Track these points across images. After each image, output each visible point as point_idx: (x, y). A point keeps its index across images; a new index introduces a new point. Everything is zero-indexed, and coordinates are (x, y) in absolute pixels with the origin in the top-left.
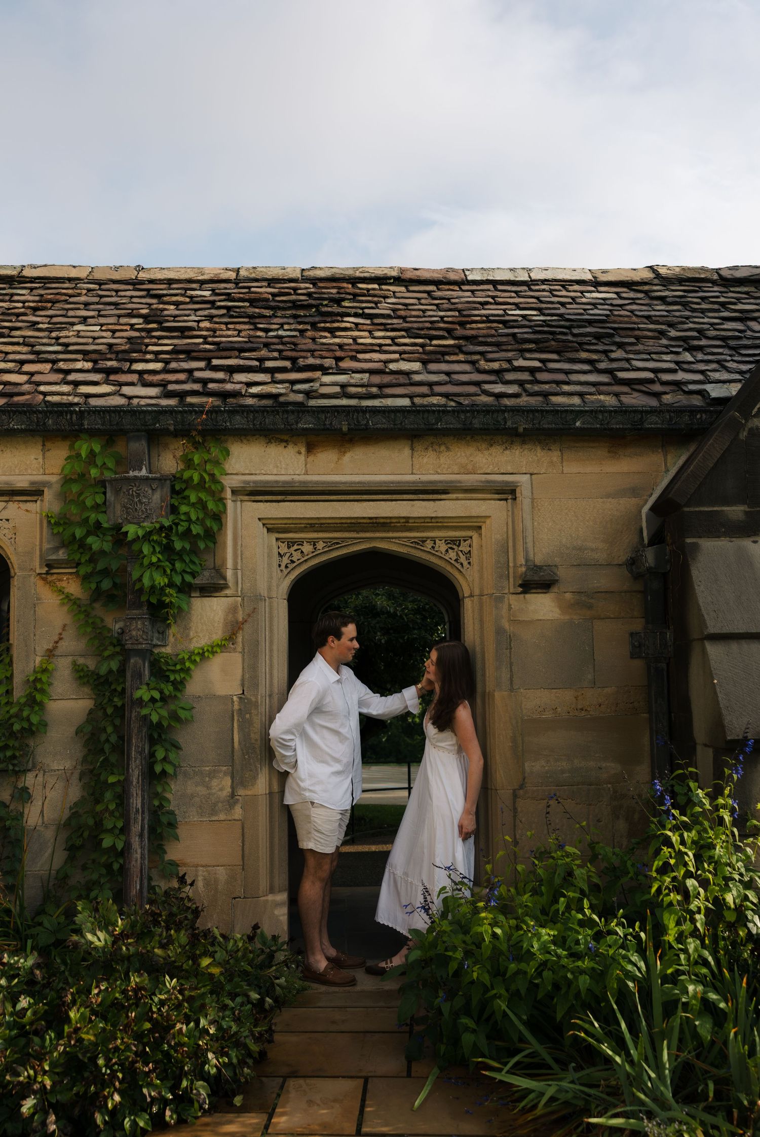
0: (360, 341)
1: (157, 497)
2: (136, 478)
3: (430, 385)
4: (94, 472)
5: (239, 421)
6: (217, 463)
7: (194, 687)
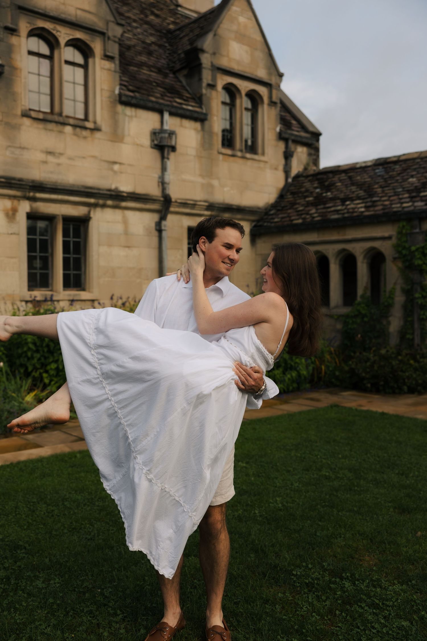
1: (421, 238)
2: (416, 233)
4: (404, 231)
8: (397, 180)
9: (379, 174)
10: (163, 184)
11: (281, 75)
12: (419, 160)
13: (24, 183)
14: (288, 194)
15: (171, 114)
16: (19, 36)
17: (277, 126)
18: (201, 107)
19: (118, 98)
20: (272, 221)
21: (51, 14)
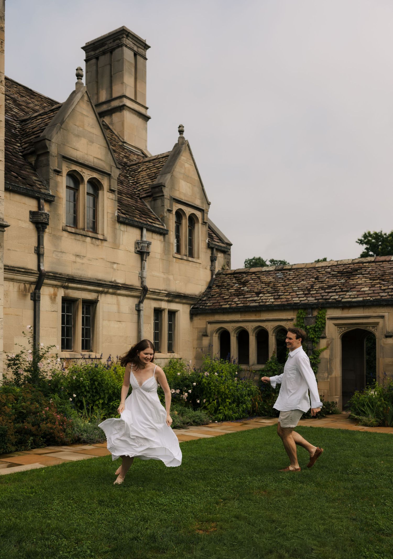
0: (359, 282)
1: (313, 320)
2: (309, 317)
3: (368, 294)
4: (301, 316)
5: (328, 305)
6: (325, 313)
7: (321, 356)
8: (294, 282)
9: (279, 276)
10: (142, 278)
11: (209, 204)
12: (306, 270)
13: (63, 276)
14: (215, 286)
15: (148, 230)
16: (62, 176)
17: (206, 239)
18: (163, 225)
19: (116, 219)
20: (205, 305)
21: (80, 161)
